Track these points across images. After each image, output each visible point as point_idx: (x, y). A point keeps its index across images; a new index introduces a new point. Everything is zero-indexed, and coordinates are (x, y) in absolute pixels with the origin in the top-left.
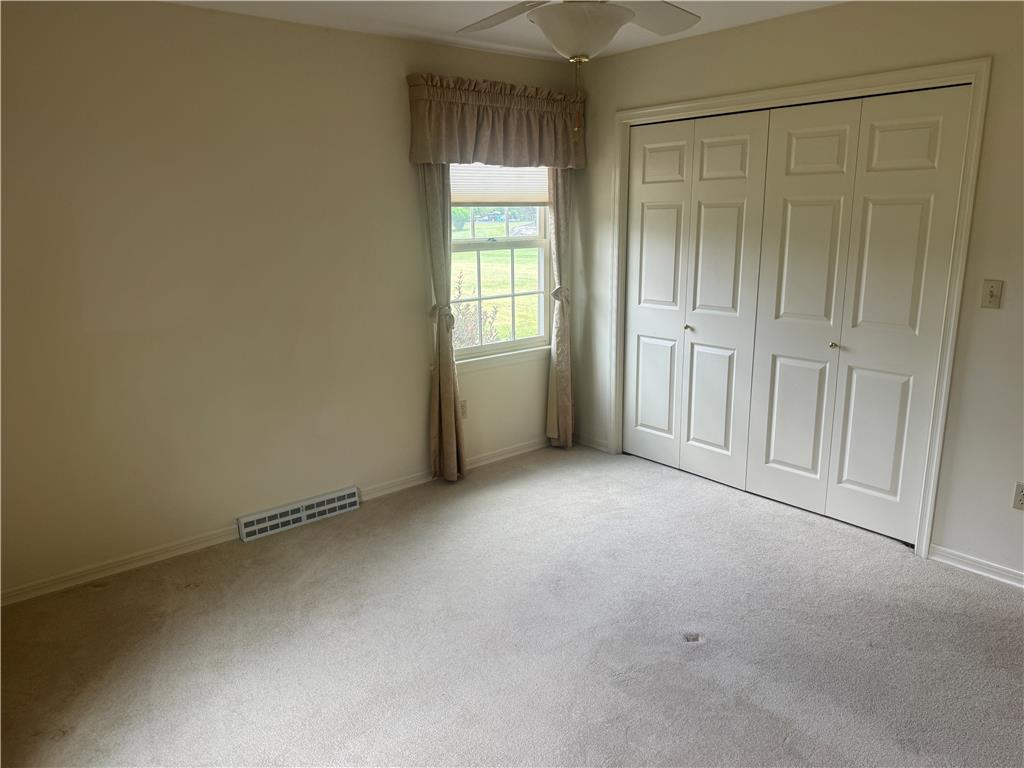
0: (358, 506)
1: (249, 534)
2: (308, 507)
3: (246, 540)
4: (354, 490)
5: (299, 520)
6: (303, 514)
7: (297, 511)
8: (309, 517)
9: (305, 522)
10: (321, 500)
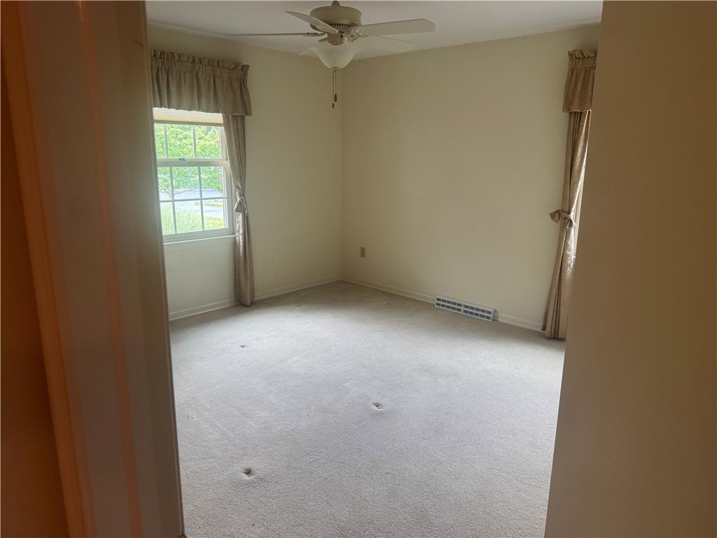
0: (490, 320)
1: (437, 304)
2: (466, 307)
3: (436, 306)
4: (492, 311)
5: (459, 310)
6: (463, 309)
7: (460, 305)
8: (465, 311)
9: (462, 313)
10: (473, 306)
